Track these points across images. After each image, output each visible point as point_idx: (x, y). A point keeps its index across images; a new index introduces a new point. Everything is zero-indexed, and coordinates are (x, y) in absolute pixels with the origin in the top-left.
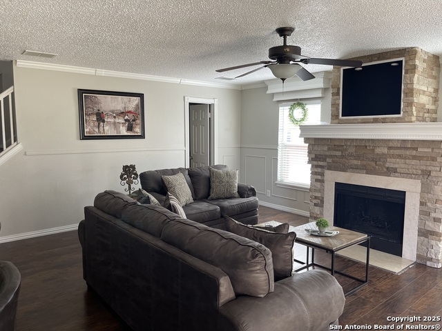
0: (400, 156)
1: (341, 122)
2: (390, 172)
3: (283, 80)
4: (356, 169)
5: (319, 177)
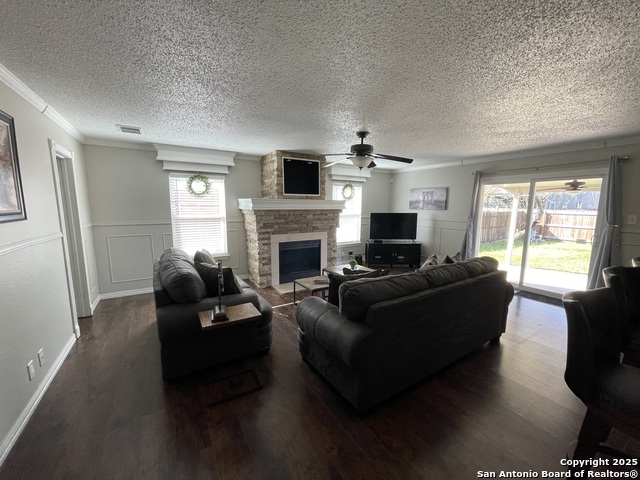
0: (319, 219)
1: (285, 198)
2: (314, 229)
3: (361, 168)
4: (294, 230)
5: (266, 242)
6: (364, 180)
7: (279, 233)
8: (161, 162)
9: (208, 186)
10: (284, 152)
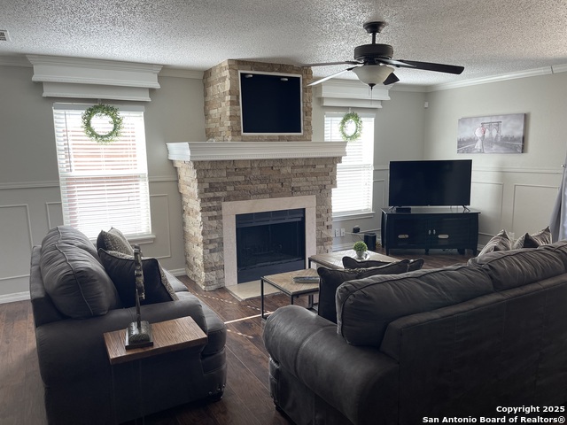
1: (244, 139)
3: (372, 85)
5: (215, 213)
6: (379, 106)
7: (236, 198)
8: (40, 85)
9: (117, 124)
10: (241, 63)
